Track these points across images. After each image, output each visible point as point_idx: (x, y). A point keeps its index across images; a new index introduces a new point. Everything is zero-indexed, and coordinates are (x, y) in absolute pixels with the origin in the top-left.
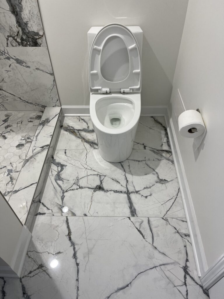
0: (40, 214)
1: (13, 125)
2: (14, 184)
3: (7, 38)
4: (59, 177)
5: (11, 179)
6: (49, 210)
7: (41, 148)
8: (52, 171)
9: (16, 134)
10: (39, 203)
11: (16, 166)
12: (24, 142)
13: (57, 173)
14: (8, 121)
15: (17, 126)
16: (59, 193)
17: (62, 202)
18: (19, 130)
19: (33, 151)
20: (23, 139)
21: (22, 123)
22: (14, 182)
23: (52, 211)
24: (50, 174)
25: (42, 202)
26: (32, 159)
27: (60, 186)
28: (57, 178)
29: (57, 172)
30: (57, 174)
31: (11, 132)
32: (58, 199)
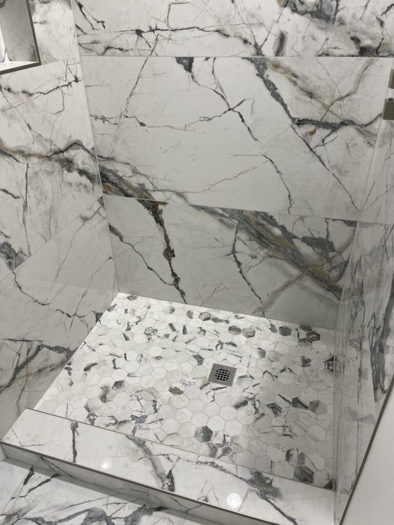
0: (29, 476)
1: (278, 418)
2: (107, 428)
4: (94, 520)
5: (120, 422)
6: (28, 491)
7: (167, 473)
8: (118, 504)
9: (248, 426)
10: (53, 474)
11: (149, 429)
12: (216, 440)
13: (108, 514)
14: (293, 409)
15: (276, 426)
16: (55, 514)
17: (30, 519)
18: (259, 430)
19: (164, 455)
20: (228, 439)
21: (286, 435)
22: (113, 428)
23: (22, 497)
24: (113, 499)
25: (53, 479)
26: (141, 453)
27: (69, 518)
28: (92, 515)
29: (111, 516)
30: (105, 514)
31: (257, 415)
32: (41, 511)
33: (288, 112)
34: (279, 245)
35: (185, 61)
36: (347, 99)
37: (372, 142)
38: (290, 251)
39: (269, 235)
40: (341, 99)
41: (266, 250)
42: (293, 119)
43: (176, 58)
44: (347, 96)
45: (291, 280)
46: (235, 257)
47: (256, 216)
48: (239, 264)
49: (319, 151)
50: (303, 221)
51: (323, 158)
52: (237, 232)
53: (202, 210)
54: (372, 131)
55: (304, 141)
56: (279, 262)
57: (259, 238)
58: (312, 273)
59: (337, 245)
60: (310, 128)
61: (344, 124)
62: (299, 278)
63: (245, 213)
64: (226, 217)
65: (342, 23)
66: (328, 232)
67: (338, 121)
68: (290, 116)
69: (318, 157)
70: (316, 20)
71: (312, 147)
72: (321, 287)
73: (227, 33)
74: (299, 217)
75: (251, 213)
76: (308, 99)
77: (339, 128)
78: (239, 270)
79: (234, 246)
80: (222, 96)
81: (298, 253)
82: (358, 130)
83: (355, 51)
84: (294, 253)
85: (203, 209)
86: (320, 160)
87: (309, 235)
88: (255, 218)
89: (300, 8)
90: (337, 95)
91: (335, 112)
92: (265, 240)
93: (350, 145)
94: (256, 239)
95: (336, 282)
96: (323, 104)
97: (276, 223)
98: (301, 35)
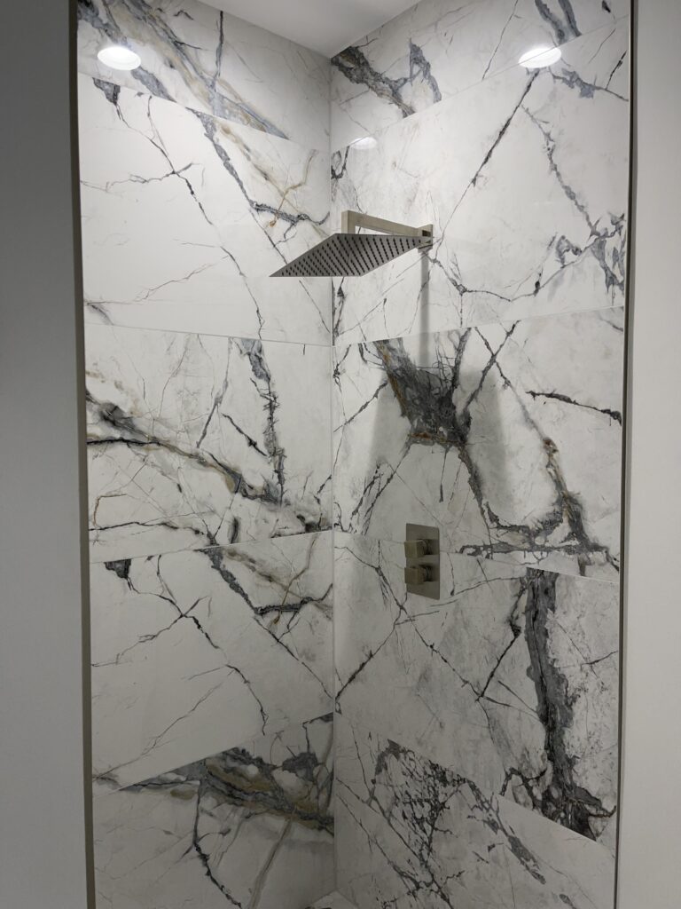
3: (509, 772)
33: (249, 603)
34: (256, 791)
35: (118, 565)
36: (302, 575)
37: (330, 616)
38: (270, 793)
39: (244, 781)
40: (297, 577)
41: (241, 809)
42: (256, 610)
43: (105, 563)
44: (303, 572)
45: (277, 841)
46: (198, 849)
47: (224, 759)
48: (204, 858)
49: (286, 640)
50: (280, 738)
51: (290, 647)
52: (199, 802)
53: (144, 789)
54: (329, 604)
55: (270, 632)
56: (259, 819)
57: (231, 795)
58: (300, 813)
59: (319, 756)
60: (273, 615)
61: (303, 602)
62: (286, 831)
63: (208, 763)
64: (182, 783)
65: (288, 504)
66: (308, 742)
67: (298, 601)
68: (251, 606)
69: (286, 647)
70: (266, 503)
71: (278, 637)
72: (312, 829)
73: (175, 526)
74: (275, 735)
75: (217, 757)
76: (268, 583)
77: (300, 607)
78: (206, 870)
79: (196, 831)
80: (171, 601)
81: (281, 790)
82: (317, 606)
83: (302, 528)
84: (276, 792)
85: (144, 786)
86: (288, 650)
87: (289, 756)
88: (223, 764)
89: (250, 493)
90: (293, 574)
91: (294, 592)
92: (238, 793)
93: (313, 624)
94: (227, 798)
95: (326, 810)
96: (282, 586)
97: (250, 758)
98: (254, 519)
